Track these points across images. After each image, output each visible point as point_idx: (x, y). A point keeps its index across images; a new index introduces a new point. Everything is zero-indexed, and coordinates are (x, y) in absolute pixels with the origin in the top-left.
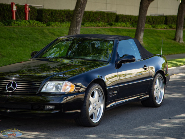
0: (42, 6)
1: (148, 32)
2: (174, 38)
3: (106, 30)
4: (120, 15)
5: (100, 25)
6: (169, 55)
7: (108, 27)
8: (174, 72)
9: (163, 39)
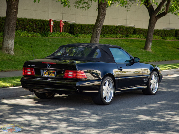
0: (74, 21)
1: (157, 42)
4: (138, 29)
5: (118, 36)
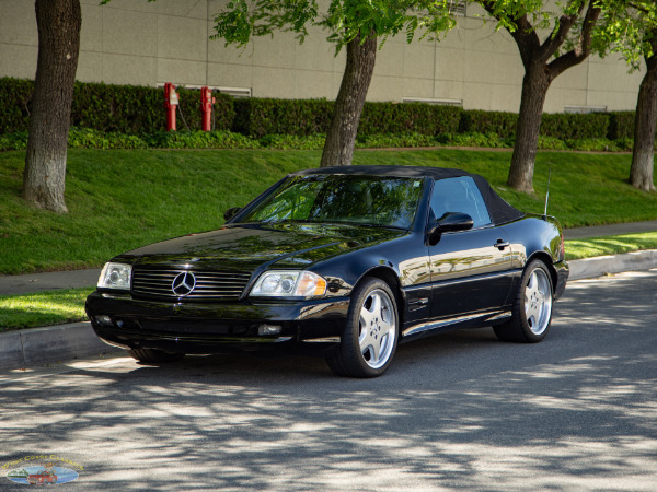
0: (249, 90)
1: (551, 161)
2: (628, 177)
3: (428, 155)
4: (474, 112)
5: (411, 141)
6: (608, 224)
7: (434, 146)
8: (610, 268)
9: (595, 179)
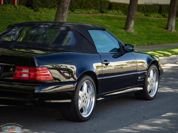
1: (140, 21)
2: (166, 27)
3: (96, 17)
4: (114, 3)
5: (91, 12)
7: (99, 14)
9: (155, 28)
